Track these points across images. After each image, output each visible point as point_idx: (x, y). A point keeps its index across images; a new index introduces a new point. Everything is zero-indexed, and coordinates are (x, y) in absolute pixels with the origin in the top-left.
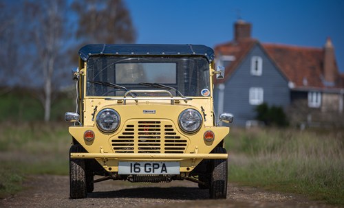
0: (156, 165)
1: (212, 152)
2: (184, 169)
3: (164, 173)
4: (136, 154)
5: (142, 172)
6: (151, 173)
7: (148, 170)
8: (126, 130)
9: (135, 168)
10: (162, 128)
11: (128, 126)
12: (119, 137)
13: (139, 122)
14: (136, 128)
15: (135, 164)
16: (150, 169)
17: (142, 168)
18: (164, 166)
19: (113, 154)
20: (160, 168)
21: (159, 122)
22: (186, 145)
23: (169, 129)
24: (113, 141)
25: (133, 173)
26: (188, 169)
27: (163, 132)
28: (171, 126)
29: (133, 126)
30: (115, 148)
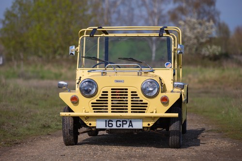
0: (124, 120)
1: (166, 112)
2: (145, 124)
3: (131, 127)
4: (110, 114)
5: (114, 127)
6: (121, 128)
7: (118, 125)
8: (102, 95)
9: (109, 124)
10: (129, 94)
11: (103, 92)
12: (97, 101)
13: (112, 89)
14: (110, 94)
15: (109, 120)
16: (120, 124)
17: (114, 123)
18: (131, 122)
19: (92, 113)
20: (128, 123)
21: (127, 89)
22: (147, 106)
23: (134, 94)
24: (92, 103)
25: (108, 128)
26: (149, 125)
27: (129, 96)
28: (136, 92)
29: (107, 92)
30: (93, 109)
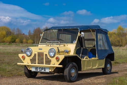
0: (42, 68)
1: (59, 65)
2: (51, 70)
3: (45, 71)
4: (37, 64)
6: (41, 71)
7: (40, 70)
9: (36, 69)
10: (44, 55)
11: (35, 54)
12: (32, 58)
13: (38, 53)
14: (37, 55)
15: (37, 68)
17: (39, 69)
18: (45, 69)
19: (30, 64)
20: (44, 70)
21: (43, 53)
22: (51, 61)
23: (46, 55)
24: (30, 59)
25: (36, 71)
26: (52, 70)
27: (44, 56)
28: (47, 54)
29: (36, 54)
30: (31, 62)
